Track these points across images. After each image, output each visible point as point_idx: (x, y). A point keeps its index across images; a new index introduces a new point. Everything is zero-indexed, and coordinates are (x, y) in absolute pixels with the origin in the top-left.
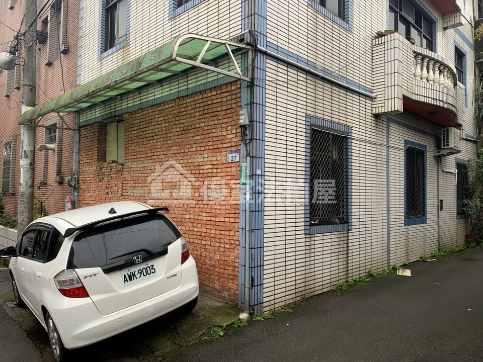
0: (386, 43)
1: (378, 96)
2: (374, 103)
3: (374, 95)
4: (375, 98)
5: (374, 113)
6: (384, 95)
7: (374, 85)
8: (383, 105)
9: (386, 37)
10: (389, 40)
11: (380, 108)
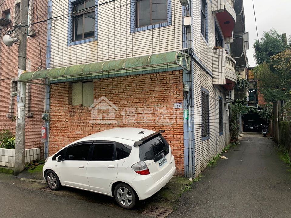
0: (219, 53)
1: (215, 77)
2: (213, 79)
3: (213, 76)
4: (214, 77)
5: (213, 84)
6: (218, 76)
7: (213, 71)
8: (218, 80)
9: (219, 50)
10: (220, 51)
11: (216, 82)
